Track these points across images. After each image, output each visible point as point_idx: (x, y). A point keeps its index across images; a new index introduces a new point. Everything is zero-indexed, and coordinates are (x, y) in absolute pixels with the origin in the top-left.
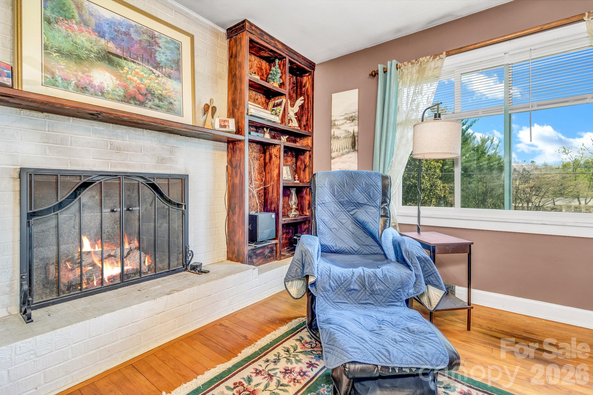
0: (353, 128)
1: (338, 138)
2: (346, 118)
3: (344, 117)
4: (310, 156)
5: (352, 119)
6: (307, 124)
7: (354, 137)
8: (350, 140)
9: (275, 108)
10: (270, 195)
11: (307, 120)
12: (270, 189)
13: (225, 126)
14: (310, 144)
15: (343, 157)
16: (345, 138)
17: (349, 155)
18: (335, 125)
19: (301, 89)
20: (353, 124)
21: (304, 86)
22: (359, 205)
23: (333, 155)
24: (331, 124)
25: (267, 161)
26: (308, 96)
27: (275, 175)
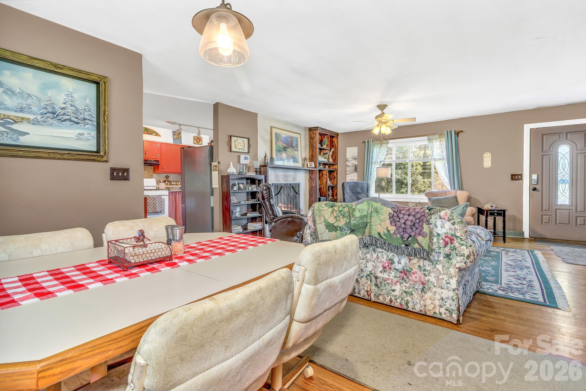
0: (355, 162)
1: (349, 166)
2: (352, 158)
3: (351, 158)
4: (336, 173)
5: (355, 159)
6: (335, 159)
7: (356, 166)
8: (354, 168)
9: (324, 155)
10: (322, 190)
11: (335, 158)
12: (322, 188)
13: (311, 166)
14: (336, 168)
15: (351, 174)
16: (352, 166)
17: (354, 174)
18: (348, 161)
19: (332, 143)
20: (355, 161)
21: (334, 143)
22: (359, 193)
23: (347, 173)
24: (346, 160)
25: (321, 176)
26: (336, 147)
27: (325, 182)
